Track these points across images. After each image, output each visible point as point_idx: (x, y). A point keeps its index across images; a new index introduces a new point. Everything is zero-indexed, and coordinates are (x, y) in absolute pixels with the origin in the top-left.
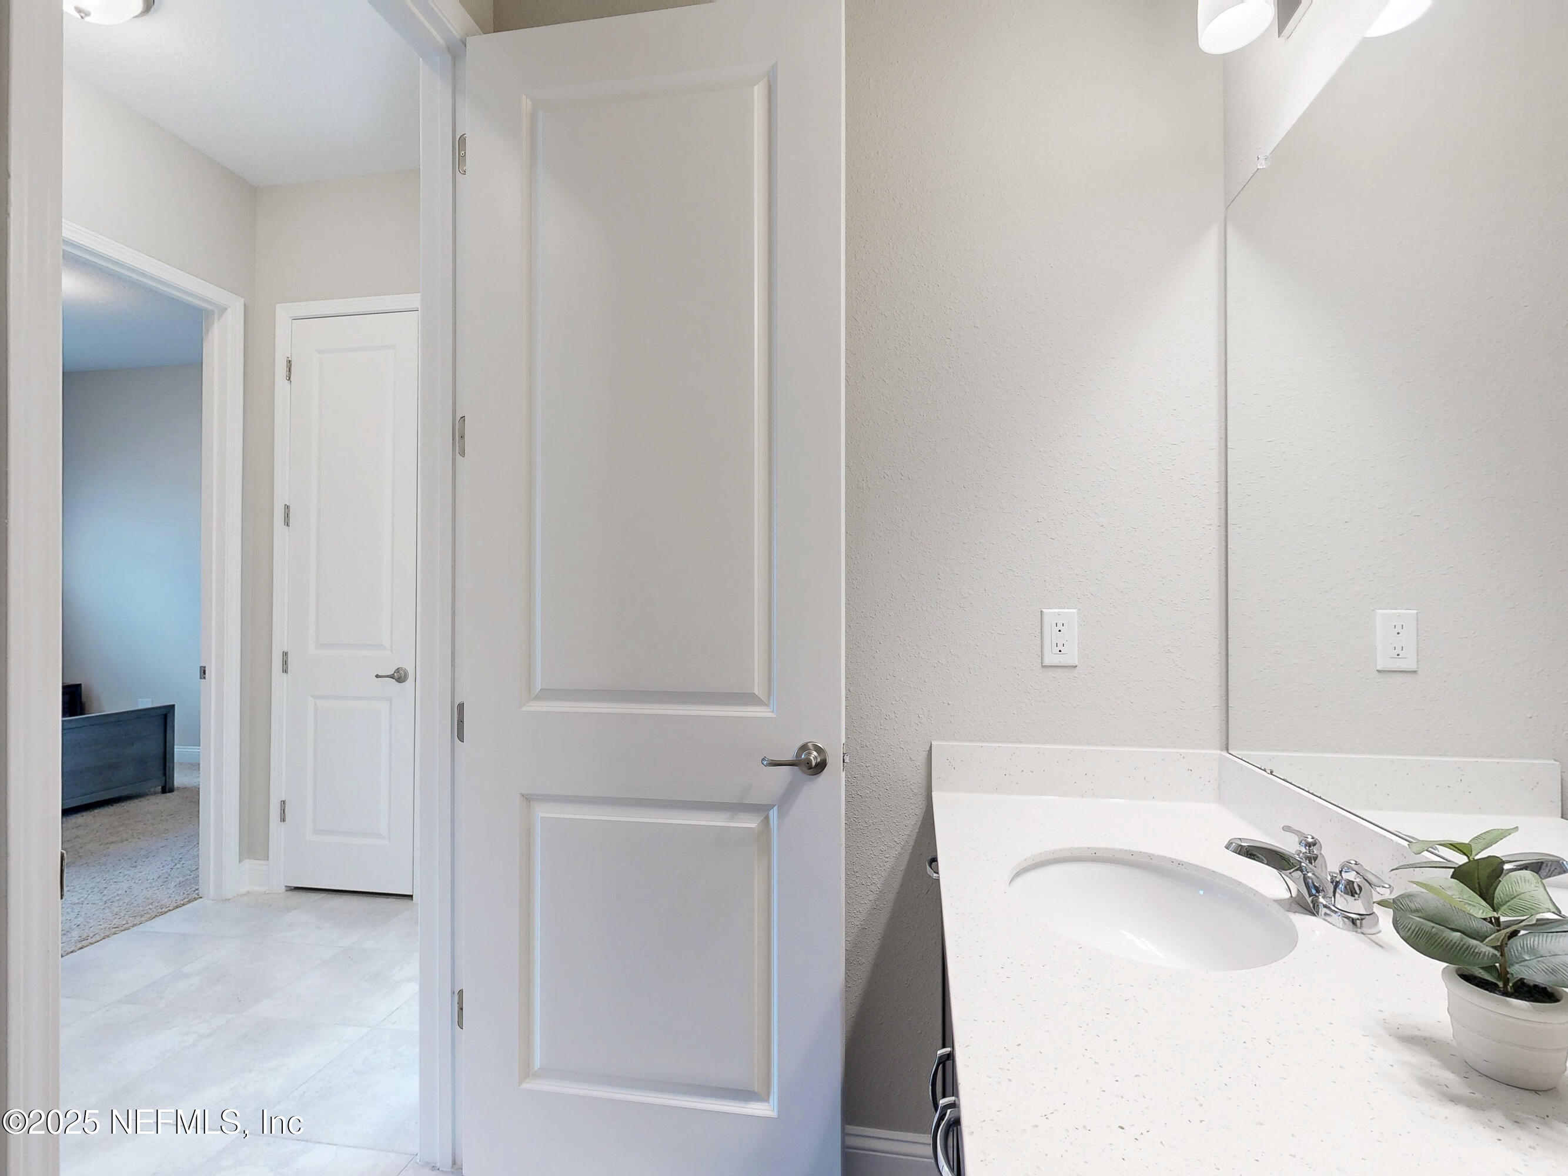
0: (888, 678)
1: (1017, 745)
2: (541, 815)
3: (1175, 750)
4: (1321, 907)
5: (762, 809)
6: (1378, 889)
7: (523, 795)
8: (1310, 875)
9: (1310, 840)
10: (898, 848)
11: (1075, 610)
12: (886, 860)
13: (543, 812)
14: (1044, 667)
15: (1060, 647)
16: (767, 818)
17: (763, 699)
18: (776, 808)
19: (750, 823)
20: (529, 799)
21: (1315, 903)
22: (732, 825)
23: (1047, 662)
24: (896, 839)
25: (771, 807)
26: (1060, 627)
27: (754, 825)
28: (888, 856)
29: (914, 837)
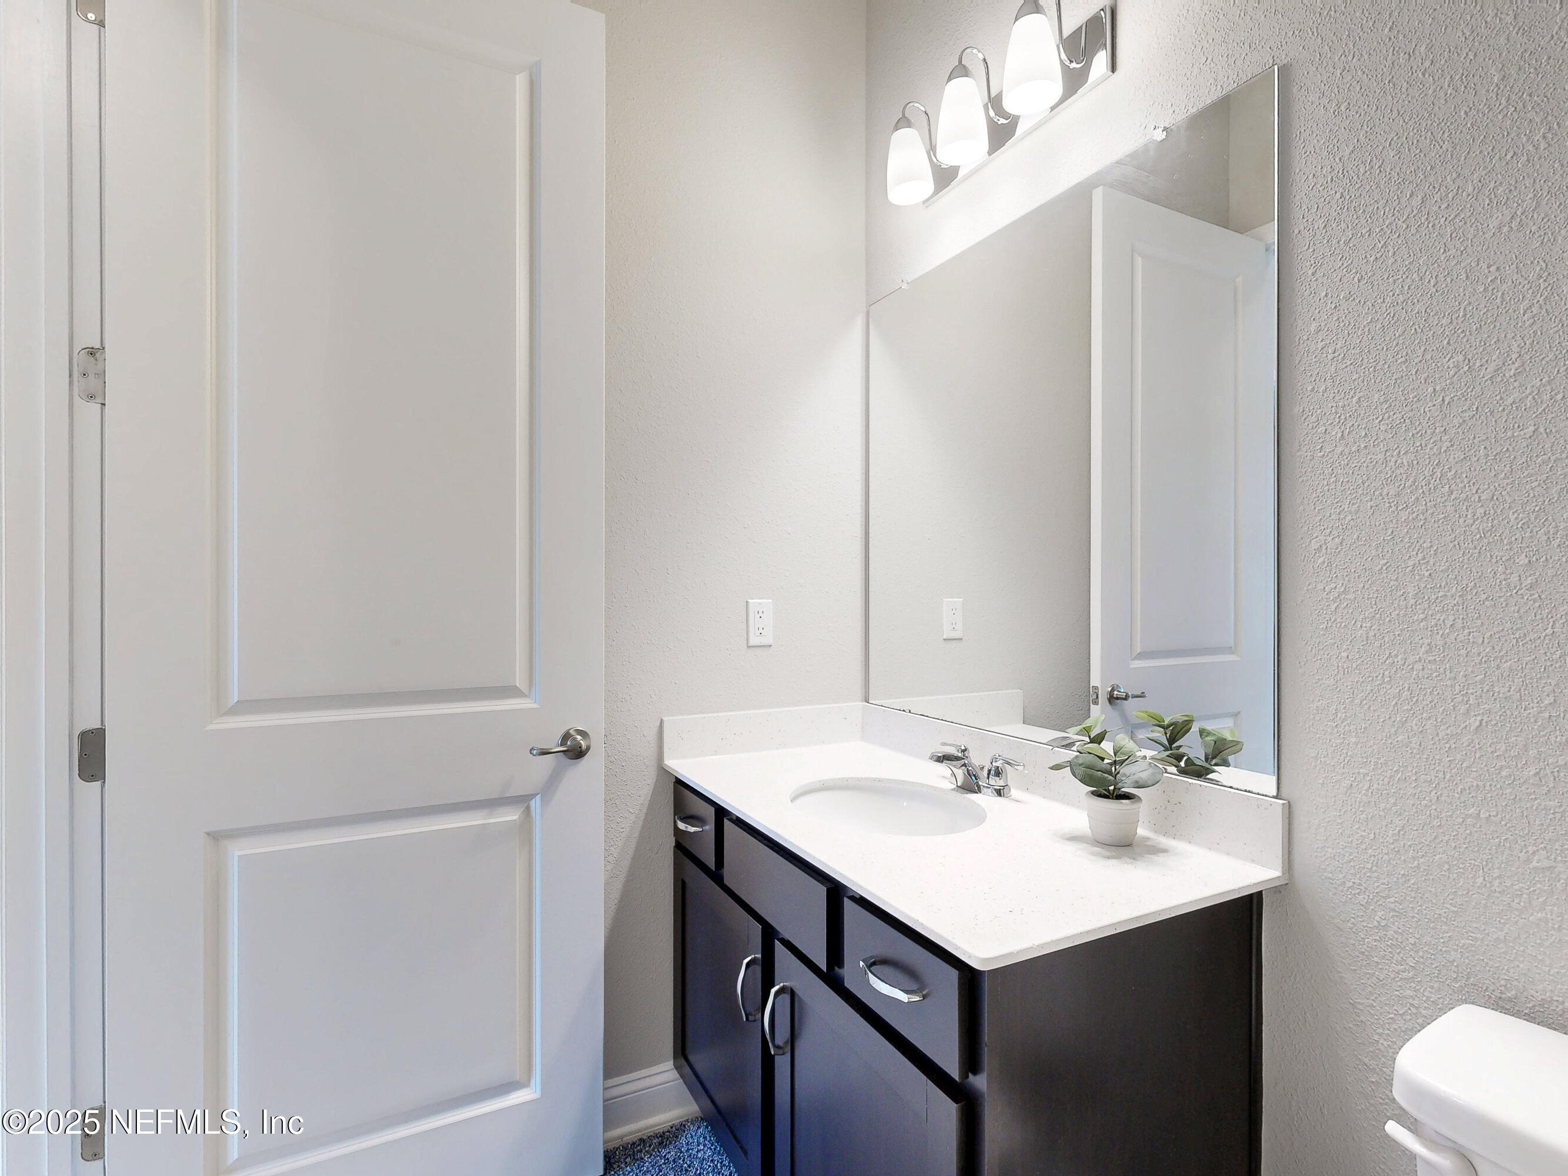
0: (624, 663)
1: (729, 713)
2: (237, 853)
3: (836, 705)
4: (982, 787)
5: (523, 800)
6: (1016, 767)
7: (208, 834)
8: (970, 768)
9: (963, 748)
10: (633, 817)
11: (771, 601)
12: (622, 830)
13: (237, 851)
14: (749, 647)
15: (761, 631)
16: (528, 808)
17: (523, 690)
18: (538, 797)
19: (511, 816)
20: (216, 837)
21: (979, 787)
22: (492, 821)
23: (751, 643)
24: (631, 810)
25: (532, 796)
26: (761, 614)
27: (515, 817)
28: (623, 826)
29: (646, 806)
